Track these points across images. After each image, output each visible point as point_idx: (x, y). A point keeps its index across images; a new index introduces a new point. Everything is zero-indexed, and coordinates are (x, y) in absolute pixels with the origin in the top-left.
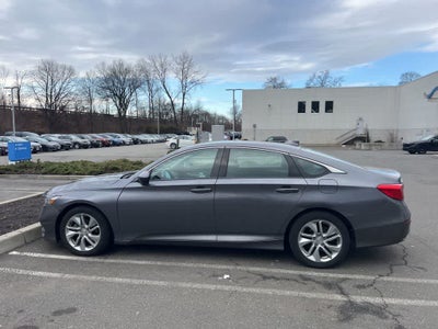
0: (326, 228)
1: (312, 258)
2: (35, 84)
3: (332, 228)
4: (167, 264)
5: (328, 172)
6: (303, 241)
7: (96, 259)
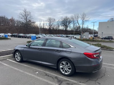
0: (67, 64)
1: (63, 72)
2: (47, 23)
3: (69, 64)
4: (30, 67)
5: (70, 47)
6: (61, 67)
7: (19, 63)
